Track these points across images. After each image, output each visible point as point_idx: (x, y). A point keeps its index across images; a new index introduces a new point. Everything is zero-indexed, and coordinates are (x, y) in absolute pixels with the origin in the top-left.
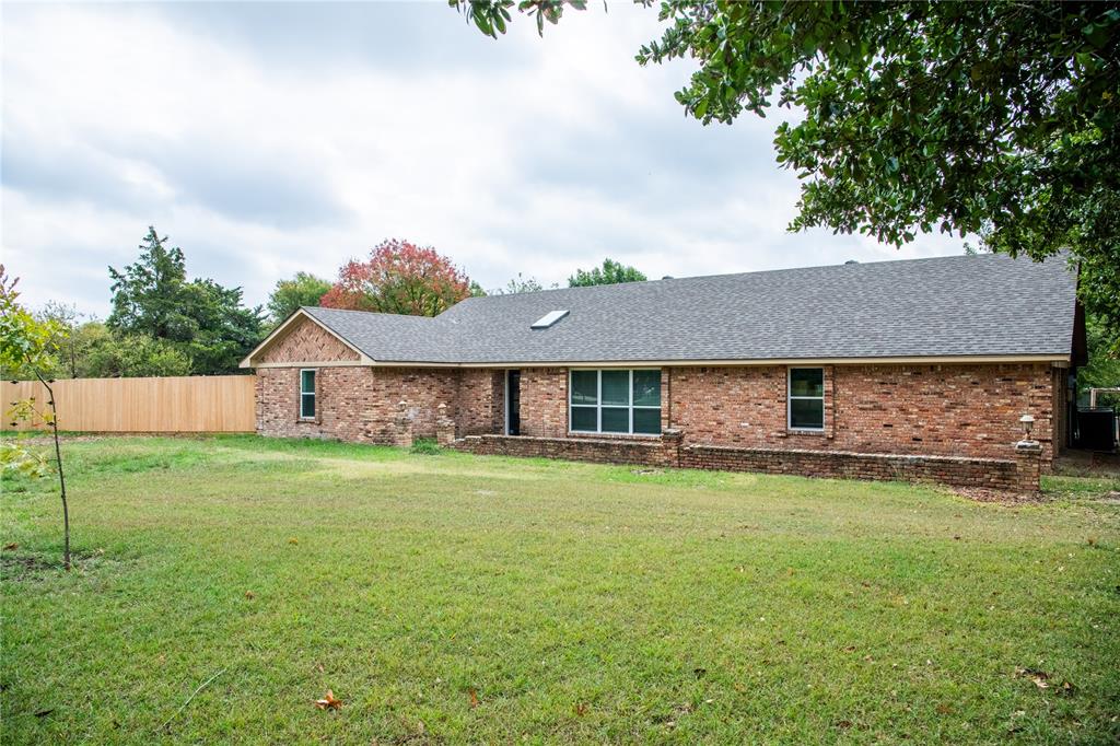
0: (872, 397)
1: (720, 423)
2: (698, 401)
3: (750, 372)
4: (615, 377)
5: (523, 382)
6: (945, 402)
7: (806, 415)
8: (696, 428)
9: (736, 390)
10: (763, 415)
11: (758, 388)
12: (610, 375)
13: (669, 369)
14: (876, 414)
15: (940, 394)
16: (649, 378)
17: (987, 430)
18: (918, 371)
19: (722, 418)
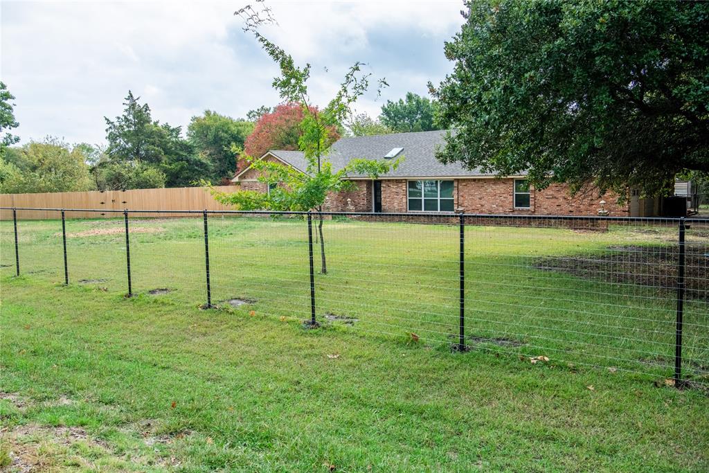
0: (552, 193)
1: (482, 206)
2: (472, 195)
3: (497, 181)
5: (383, 187)
7: (522, 201)
8: (471, 208)
9: (490, 190)
10: (502, 201)
11: (500, 188)
13: (458, 180)
14: (553, 200)
16: (448, 184)
19: (483, 203)
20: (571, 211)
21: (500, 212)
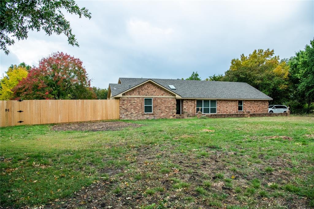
0: (249, 105)
1: (227, 110)
2: (223, 106)
3: (232, 101)
4: (206, 101)
5: (185, 102)
6: (258, 106)
7: (240, 108)
8: (223, 112)
9: (230, 104)
10: (234, 108)
11: (233, 104)
12: (205, 101)
13: (217, 100)
14: (250, 108)
15: (257, 105)
16: (214, 102)
17: (262, 110)
18: (255, 101)
19: (227, 109)
20: (254, 112)
21: (233, 112)
